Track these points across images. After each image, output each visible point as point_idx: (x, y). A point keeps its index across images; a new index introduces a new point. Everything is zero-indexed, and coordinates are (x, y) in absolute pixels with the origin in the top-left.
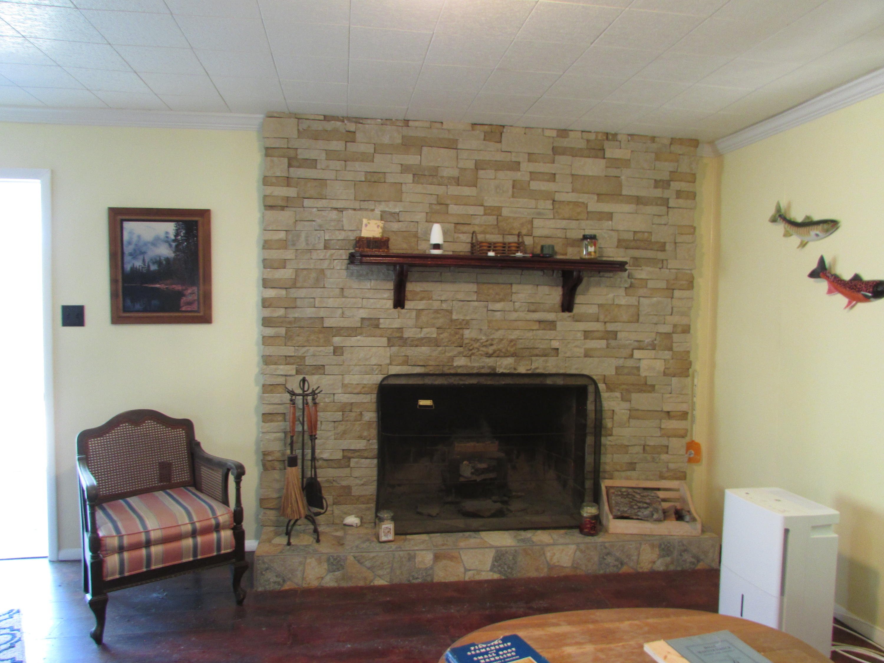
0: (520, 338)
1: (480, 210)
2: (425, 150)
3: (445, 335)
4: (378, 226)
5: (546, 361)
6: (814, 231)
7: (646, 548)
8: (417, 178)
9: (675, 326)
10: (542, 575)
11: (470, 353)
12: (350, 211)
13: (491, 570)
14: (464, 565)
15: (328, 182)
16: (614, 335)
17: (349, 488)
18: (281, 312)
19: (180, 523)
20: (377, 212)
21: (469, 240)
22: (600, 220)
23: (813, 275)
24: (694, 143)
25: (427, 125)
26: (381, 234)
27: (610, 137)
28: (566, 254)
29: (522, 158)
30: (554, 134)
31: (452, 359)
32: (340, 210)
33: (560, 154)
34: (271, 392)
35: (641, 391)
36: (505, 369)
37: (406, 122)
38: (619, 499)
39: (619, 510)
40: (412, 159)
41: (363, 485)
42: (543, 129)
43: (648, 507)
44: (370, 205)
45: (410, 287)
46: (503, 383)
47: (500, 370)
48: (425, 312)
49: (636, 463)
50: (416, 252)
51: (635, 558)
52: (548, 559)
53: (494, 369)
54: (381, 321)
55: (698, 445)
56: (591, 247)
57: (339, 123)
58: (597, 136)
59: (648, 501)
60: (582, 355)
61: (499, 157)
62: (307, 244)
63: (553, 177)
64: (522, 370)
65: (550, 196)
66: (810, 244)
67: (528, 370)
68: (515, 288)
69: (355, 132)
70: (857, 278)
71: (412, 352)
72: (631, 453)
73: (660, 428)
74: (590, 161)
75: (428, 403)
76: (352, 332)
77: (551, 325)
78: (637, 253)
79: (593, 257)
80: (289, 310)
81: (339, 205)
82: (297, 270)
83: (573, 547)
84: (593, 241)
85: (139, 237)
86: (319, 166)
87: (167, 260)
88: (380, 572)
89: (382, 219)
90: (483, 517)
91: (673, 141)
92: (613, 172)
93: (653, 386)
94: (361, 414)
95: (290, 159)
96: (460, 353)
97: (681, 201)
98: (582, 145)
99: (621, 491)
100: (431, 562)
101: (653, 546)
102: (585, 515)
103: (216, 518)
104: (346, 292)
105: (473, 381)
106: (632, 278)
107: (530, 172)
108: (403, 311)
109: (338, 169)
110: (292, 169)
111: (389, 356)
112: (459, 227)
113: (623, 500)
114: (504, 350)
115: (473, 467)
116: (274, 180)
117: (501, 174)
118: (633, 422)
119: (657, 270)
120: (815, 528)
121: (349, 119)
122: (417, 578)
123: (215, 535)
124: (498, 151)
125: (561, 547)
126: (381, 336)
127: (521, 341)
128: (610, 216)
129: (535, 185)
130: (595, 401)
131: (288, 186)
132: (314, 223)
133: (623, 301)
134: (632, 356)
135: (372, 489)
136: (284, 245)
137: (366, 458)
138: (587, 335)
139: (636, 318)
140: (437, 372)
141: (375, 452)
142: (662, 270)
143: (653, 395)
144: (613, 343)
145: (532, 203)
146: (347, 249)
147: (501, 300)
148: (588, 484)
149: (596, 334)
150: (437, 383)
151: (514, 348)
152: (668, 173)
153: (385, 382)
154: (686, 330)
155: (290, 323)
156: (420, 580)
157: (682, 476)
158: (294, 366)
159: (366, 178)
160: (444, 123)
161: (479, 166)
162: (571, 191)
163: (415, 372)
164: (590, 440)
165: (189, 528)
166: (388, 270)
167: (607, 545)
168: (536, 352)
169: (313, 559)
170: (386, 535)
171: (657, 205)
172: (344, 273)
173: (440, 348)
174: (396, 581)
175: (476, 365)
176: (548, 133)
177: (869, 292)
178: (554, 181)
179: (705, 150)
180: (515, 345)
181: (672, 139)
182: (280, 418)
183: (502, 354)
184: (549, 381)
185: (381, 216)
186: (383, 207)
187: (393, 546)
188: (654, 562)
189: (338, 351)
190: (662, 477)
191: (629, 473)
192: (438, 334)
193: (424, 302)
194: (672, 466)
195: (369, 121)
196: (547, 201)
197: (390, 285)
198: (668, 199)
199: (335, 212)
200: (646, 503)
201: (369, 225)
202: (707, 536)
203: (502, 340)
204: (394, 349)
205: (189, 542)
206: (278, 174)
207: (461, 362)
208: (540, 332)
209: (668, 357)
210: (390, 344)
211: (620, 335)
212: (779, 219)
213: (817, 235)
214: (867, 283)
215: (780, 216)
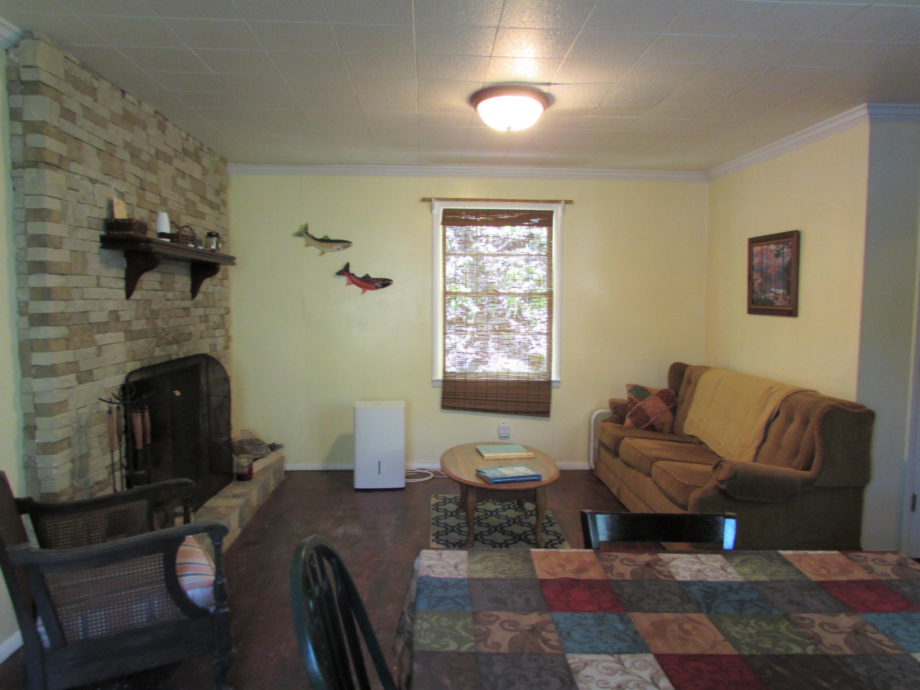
0: (179, 325)
2: (135, 128)
3: (150, 325)
4: (125, 207)
6: (337, 246)
8: (131, 158)
9: (225, 309)
11: (161, 342)
12: (100, 185)
15: (84, 144)
16: (207, 318)
20: (113, 190)
22: (201, 218)
24: (225, 162)
27: (202, 147)
29: (173, 153)
30: (184, 135)
31: (153, 350)
32: (93, 182)
33: (185, 156)
40: (129, 136)
44: (110, 180)
48: (142, 302)
53: (169, 356)
54: (120, 313)
59: (261, 443)
60: (200, 337)
62: (75, 219)
63: (184, 175)
64: (181, 355)
65: (184, 193)
67: (183, 355)
68: (176, 278)
69: (96, 90)
70: (367, 276)
71: (135, 345)
74: (196, 165)
76: (105, 327)
77: (188, 311)
80: (66, 303)
81: (93, 175)
82: (72, 252)
92: (203, 178)
95: (61, 107)
96: (156, 343)
98: (192, 150)
104: (100, 281)
107: (177, 168)
108: (130, 302)
109: (90, 130)
110: (62, 121)
111: (126, 350)
114: (174, 338)
116: (53, 130)
117: (166, 167)
121: (93, 72)
124: (164, 142)
126: (121, 331)
127: (179, 327)
128: (204, 216)
129: (179, 181)
131: (61, 140)
132: (78, 194)
133: (210, 289)
134: (214, 335)
136: (59, 217)
138: (200, 319)
139: (214, 304)
144: (208, 325)
145: (179, 198)
146: (99, 229)
147: (171, 290)
151: (177, 335)
154: (228, 311)
155: (69, 319)
158: (75, 375)
159: (105, 147)
161: (157, 155)
162: (191, 191)
163: (137, 367)
168: (185, 337)
171: (217, 210)
172: (98, 259)
173: (148, 340)
175: (163, 354)
177: (380, 285)
178: (185, 179)
180: (178, 331)
181: (220, 156)
182: (66, 445)
183: (173, 341)
184: (191, 363)
186: (115, 184)
189: (99, 351)
192: (147, 325)
193: (140, 292)
196: (183, 198)
197: (123, 274)
198: (219, 206)
199: (90, 184)
201: (119, 205)
203: (173, 327)
204: (128, 344)
206: (54, 122)
207: (158, 352)
208: (186, 319)
209: (224, 334)
210: (126, 339)
211: (210, 318)
212: (305, 234)
213: (338, 249)
214: (378, 280)
215: (304, 232)
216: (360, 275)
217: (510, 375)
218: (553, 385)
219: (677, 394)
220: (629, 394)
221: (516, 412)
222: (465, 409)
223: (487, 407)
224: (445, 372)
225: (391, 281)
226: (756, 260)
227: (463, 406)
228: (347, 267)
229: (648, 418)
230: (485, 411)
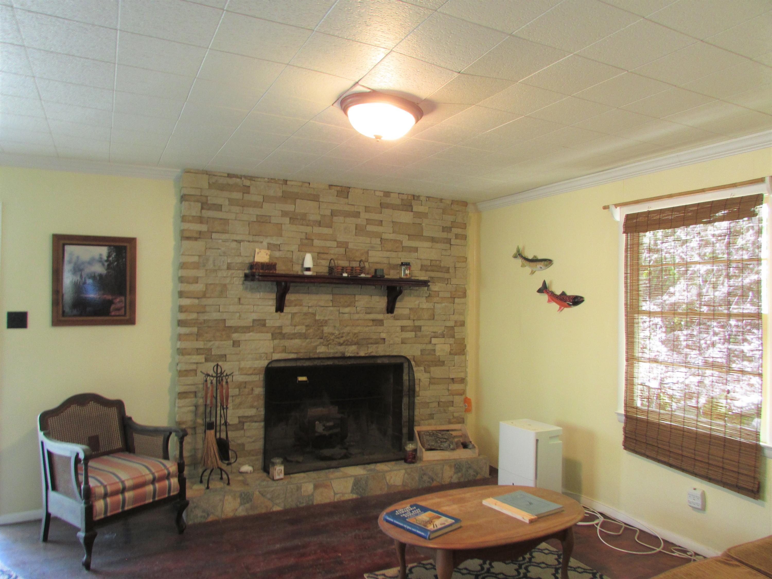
0: (360, 332)
1: (334, 244)
2: (298, 201)
3: (311, 330)
4: (267, 254)
5: (377, 348)
6: (539, 265)
7: (446, 467)
8: (292, 221)
9: (456, 322)
10: (384, 493)
11: (328, 343)
12: (246, 243)
13: (352, 492)
14: (333, 490)
15: (230, 221)
16: (419, 328)
17: (243, 445)
18: (194, 316)
19: (144, 474)
20: (265, 244)
21: (328, 264)
22: (410, 252)
23: (540, 291)
24: (465, 204)
25: (300, 184)
26: (269, 260)
27: (416, 198)
28: (389, 275)
29: (362, 210)
30: (382, 194)
31: (316, 348)
32: (239, 242)
34: (186, 376)
35: (436, 365)
36: (351, 353)
37: (285, 182)
38: (428, 438)
39: (429, 445)
40: (289, 207)
41: (253, 442)
42: (375, 191)
43: (446, 442)
44: (261, 239)
45: (289, 297)
46: (350, 363)
47: (348, 355)
49: (434, 414)
50: (291, 273)
51: (440, 475)
52: (388, 481)
53: (344, 354)
54: (267, 321)
55: (470, 400)
56: (407, 270)
57: (238, 180)
58: (408, 197)
59: (446, 437)
60: (400, 342)
61: (347, 208)
62: (214, 266)
63: (381, 223)
64: (362, 354)
65: (378, 235)
66: (536, 272)
67: (366, 354)
68: (357, 297)
69: (249, 187)
70: (563, 294)
71: (287, 343)
72: (431, 408)
73: (448, 390)
74: (403, 213)
75: (304, 379)
76: (247, 329)
77: (380, 322)
78: (433, 274)
79: (408, 277)
80: (200, 314)
81: (238, 238)
82: (206, 285)
83: (403, 471)
84: (408, 266)
85: (78, 257)
86: (223, 209)
87: (101, 276)
88: (278, 501)
89: (268, 249)
90: (335, 459)
91: (453, 202)
92: (418, 221)
93: (444, 362)
94: (252, 390)
95: (203, 204)
96: (321, 343)
97: (458, 241)
98: (398, 202)
99: (429, 433)
100: (312, 491)
101: (450, 466)
102: (408, 449)
103: (167, 469)
104: (243, 301)
105: (330, 363)
106: (430, 290)
107: (366, 219)
108: (282, 314)
109: (238, 212)
110: (204, 211)
111: (272, 345)
112: (320, 255)
113: (430, 438)
114: (350, 340)
115: (324, 425)
116: (190, 218)
117: (348, 220)
118: (432, 387)
119: (445, 285)
120: (551, 438)
121: (246, 177)
122: (303, 503)
123: (167, 482)
124: (345, 204)
125: (395, 472)
126: (267, 332)
127: (361, 334)
128: (416, 250)
129: (370, 228)
130: (409, 373)
131: (201, 222)
132: (219, 250)
133: (425, 305)
134: (430, 342)
135: (260, 445)
136: (196, 266)
137: (256, 422)
138: (403, 329)
139: (432, 317)
140: (306, 357)
141: (262, 417)
142: (448, 285)
143: (443, 368)
144: (419, 334)
145: (368, 240)
146: (243, 269)
147: (348, 306)
148: (405, 430)
149: (408, 328)
150: (305, 365)
151: (357, 339)
152: (450, 223)
153: (270, 366)
154: (463, 324)
155: (201, 323)
156: (304, 504)
157: (462, 421)
158: (204, 356)
159: (257, 219)
160: (311, 184)
161: (333, 213)
162: (392, 232)
163: (290, 357)
164: (405, 400)
165: (150, 477)
166: (272, 285)
167: (424, 468)
168: (371, 341)
169: (230, 497)
170: (279, 475)
171: (444, 243)
172: (241, 287)
173: (308, 340)
174: (288, 506)
175: (332, 351)
176: (377, 193)
177: (571, 302)
178: (382, 225)
179: (470, 208)
180: (357, 336)
181: (452, 201)
182: (192, 395)
183: (349, 343)
184: (379, 361)
185: (268, 247)
186: (269, 240)
187: (286, 482)
188: (451, 477)
189: (236, 344)
190: (450, 423)
191: (430, 421)
192: (306, 330)
193: (297, 307)
194: (456, 415)
195: (259, 180)
196: (377, 239)
197: (274, 296)
198: (450, 239)
199: (235, 243)
200: (445, 439)
201: (260, 254)
202: (481, 457)
203: (349, 333)
204: (276, 342)
205: (150, 488)
206: (194, 214)
207: (322, 349)
208: (374, 327)
209: (452, 342)
210: (274, 338)
211: (423, 329)
213: (541, 268)
215: (519, 255)
218: (765, 452)
221: (709, 479)
224: (627, 405)
225: (582, 298)
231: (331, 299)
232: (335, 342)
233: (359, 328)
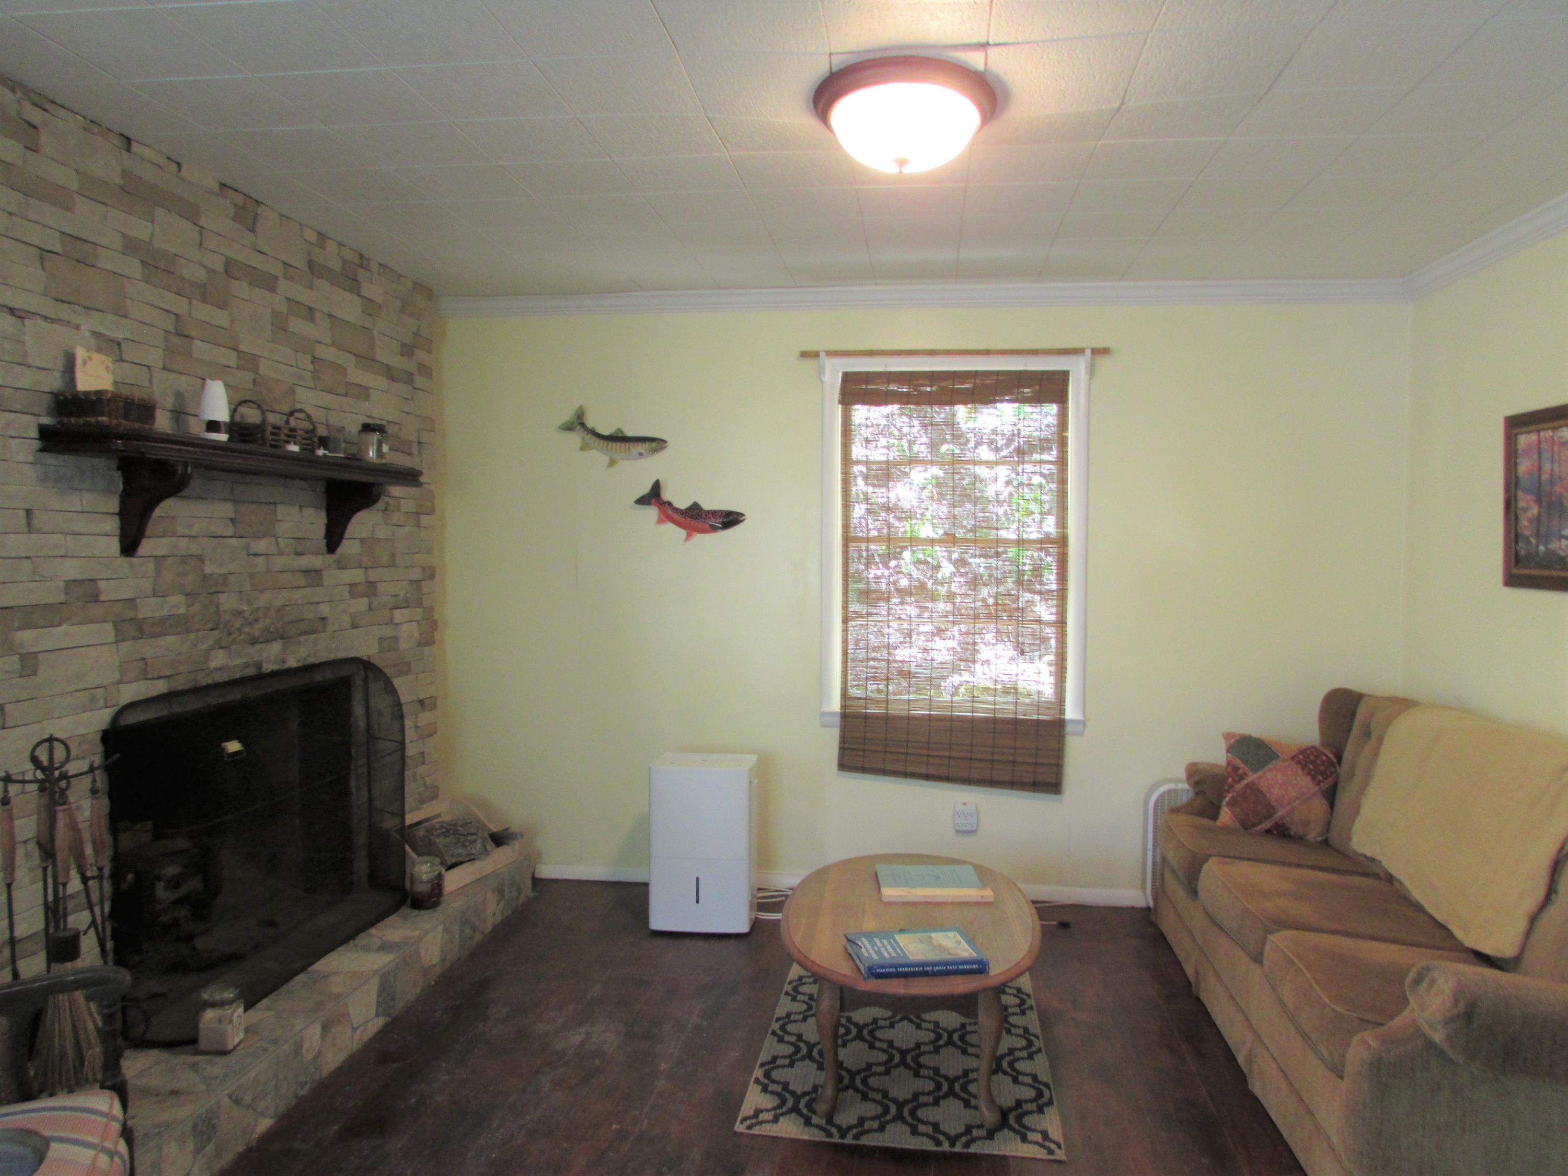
0: (288, 603)
1: (231, 358)
2: (159, 213)
3: (197, 607)
4: (104, 367)
5: (316, 642)
6: (637, 449)
8: (147, 272)
9: (423, 569)
10: (419, 991)
11: (230, 639)
12: (41, 322)
13: (377, 1014)
14: (351, 1023)
16: (371, 589)
20: (85, 333)
22: (357, 397)
23: (643, 501)
24: (429, 294)
25: (159, 160)
27: (363, 262)
29: (279, 270)
30: (313, 237)
31: (207, 655)
32: (20, 315)
33: (317, 277)
35: (400, 674)
36: (273, 663)
37: (127, 141)
38: (444, 840)
39: (453, 856)
40: (141, 230)
42: (302, 225)
43: (476, 840)
44: (72, 313)
46: (270, 690)
47: (268, 667)
48: (170, 561)
51: (483, 916)
52: (423, 960)
53: (259, 665)
54: (101, 585)
57: (7, 94)
58: (351, 256)
59: (472, 831)
60: (349, 625)
61: (254, 260)
63: (310, 314)
64: (292, 663)
65: (310, 348)
67: (298, 661)
68: (282, 510)
69: (38, 130)
70: (696, 507)
71: (154, 648)
73: (416, 727)
74: (344, 295)
75: (237, 746)
76: (53, 614)
77: (317, 577)
81: (17, 301)
83: (441, 928)
88: (264, 1105)
89: (101, 350)
91: (415, 286)
92: (367, 321)
93: (410, 664)
96: (216, 641)
97: (422, 380)
98: (336, 266)
100: (319, 1042)
101: (491, 890)
104: (40, 520)
105: (235, 695)
107: (289, 299)
108: (135, 561)
109: (11, 210)
111: (117, 660)
113: (448, 840)
114: (270, 629)
117: (262, 296)
121: (24, 91)
124: (250, 247)
126: (104, 620)
127: (288, 608)
128: (366, 393)
129: (293, 324)
133: (381, 532)
134: (391, 620)
138: (352, 590)
139: (393, 560)
140: (189, 686)
143: (410, 678)
144: (374, 601)
145: (293, 357)
146: (36, 412)
147: (265, 535)
149: (359, 589)
151: (281, 623)
152: (412, 335)
153: (115, 725)
154: (432, 574)
156: (308, 1086)
157: (436, 793)
159: (63, 247)
160: (184, 167)
161: (229, 269)
162: (330, 343)
163: (155, 692)
166: (109, 469)
168: (303, 626)
169: (173, 1143)
171: (404, 382)
172: (32, 473)
173: (192, 636)
175: (237, 662)
176: (306, 233)
177: (719, 523)
178: (313, 321)
179: (435, 307)
180: (282, 616)
181: (415, 282)
183: (269, 636)
184: (318, 677)
185: (98, 344)
186: (94, 323)
188: (494, 914)
189: (28, 664)
192: (189, 606)
193: (166, 540)
194: (428, 781)
196: (307, 356)
197: (113, 504)
198: (413, 375)
199: (10, 319)
200: (473, 834)
201: (89, 364)
202: (522, 857)
203: (268, 609)
204: (125, 646)
207: (219, 659)
208: (308, 591)
209: (419, 617)
210: (120, 637)
211: (381, 587)
212: (579, 427)
213: (641, 454)
214: (714, 513)
215: (578, 423)
216: (682, 504)
217: (976, 705)
218: (1069, 728)
219: (1339, 758)
220: (1229, 755)
221: (990, 783)
222: (884, 772)
223: (932, 771)
224: (845, 695)
225: (743, 515)
226: (1524, 466)
227: (880, 766)
228: (656, 488)
229: (1270, 810)
230: (927, 777)
231: (232, 515)
232: (243, 637)
233: (284, 593)
